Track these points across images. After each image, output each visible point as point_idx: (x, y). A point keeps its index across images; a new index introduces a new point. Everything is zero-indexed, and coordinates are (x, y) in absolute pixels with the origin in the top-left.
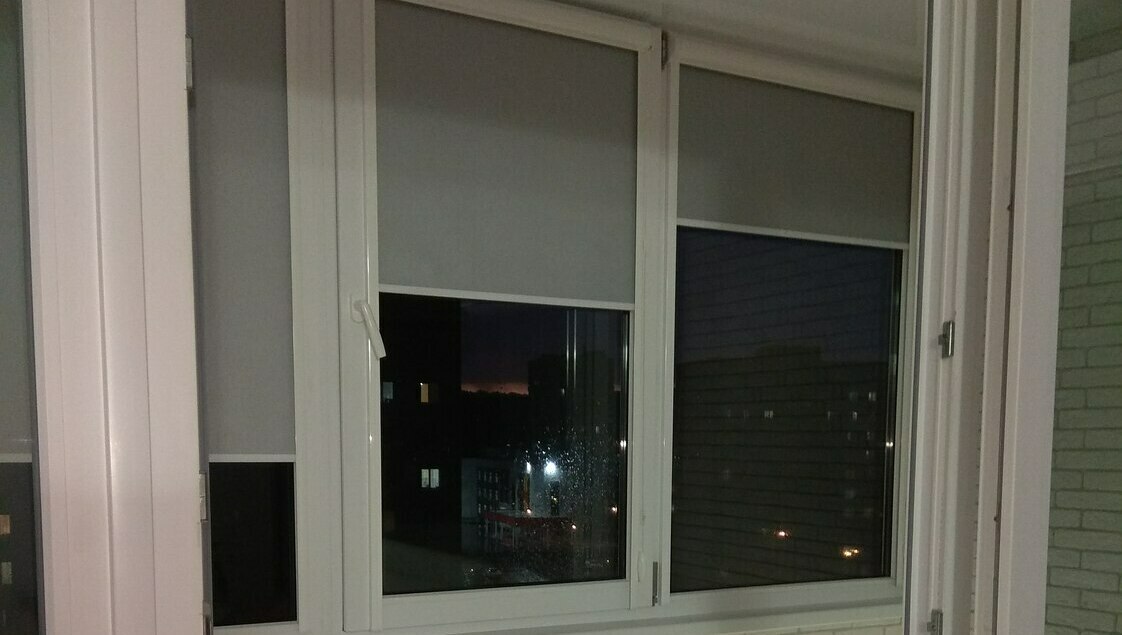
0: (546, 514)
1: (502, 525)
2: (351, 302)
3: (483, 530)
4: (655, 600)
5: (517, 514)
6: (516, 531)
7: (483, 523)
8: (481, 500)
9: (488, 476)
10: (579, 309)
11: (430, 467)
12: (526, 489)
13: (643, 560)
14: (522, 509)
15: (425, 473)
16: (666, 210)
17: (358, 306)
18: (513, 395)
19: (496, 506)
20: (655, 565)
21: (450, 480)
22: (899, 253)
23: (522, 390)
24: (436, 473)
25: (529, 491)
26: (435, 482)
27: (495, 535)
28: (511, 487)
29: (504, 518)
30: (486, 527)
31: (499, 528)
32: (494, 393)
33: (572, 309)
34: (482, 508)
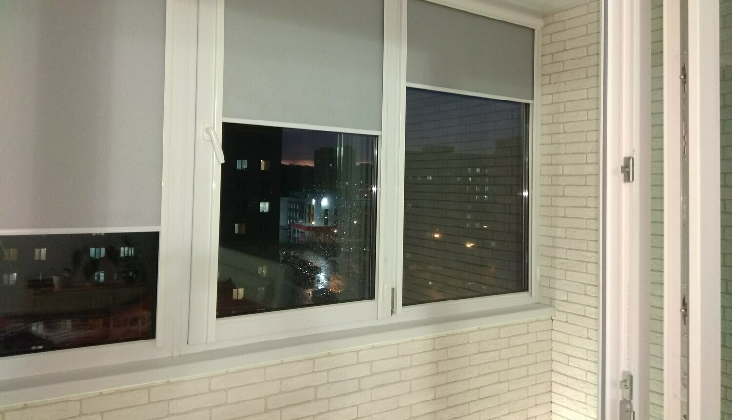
0: (322, 225)
1: (300, 230)
2: (203, 128)
3: (290, 232)
4: (393, 312)
5: (307, 225)
6: (307, 233)
7: (290, 229)
8: (290, 218)
9: (293, 206)
10: (345, 134)
11: (264, 202)
12: (312, 212)
13: (385, 287)
14: (310, 222)
15: (261, 205)
16: (400, 78)
17: (208, 131)
18: (306, 167)
19: (297, 220)
20: (393, 290)
21: (274, 208)
22: (527, 106)
23: (311, 164)
24: (267, 205)
25: (313, 212)
26: (267, 209)
27: (296, 235)
28: (305, 211)
29: (300, 226)
30: (292, 231)
31: (298, 231)
32: (297, 166)
33: (340, 133)
34: (290, 221)
